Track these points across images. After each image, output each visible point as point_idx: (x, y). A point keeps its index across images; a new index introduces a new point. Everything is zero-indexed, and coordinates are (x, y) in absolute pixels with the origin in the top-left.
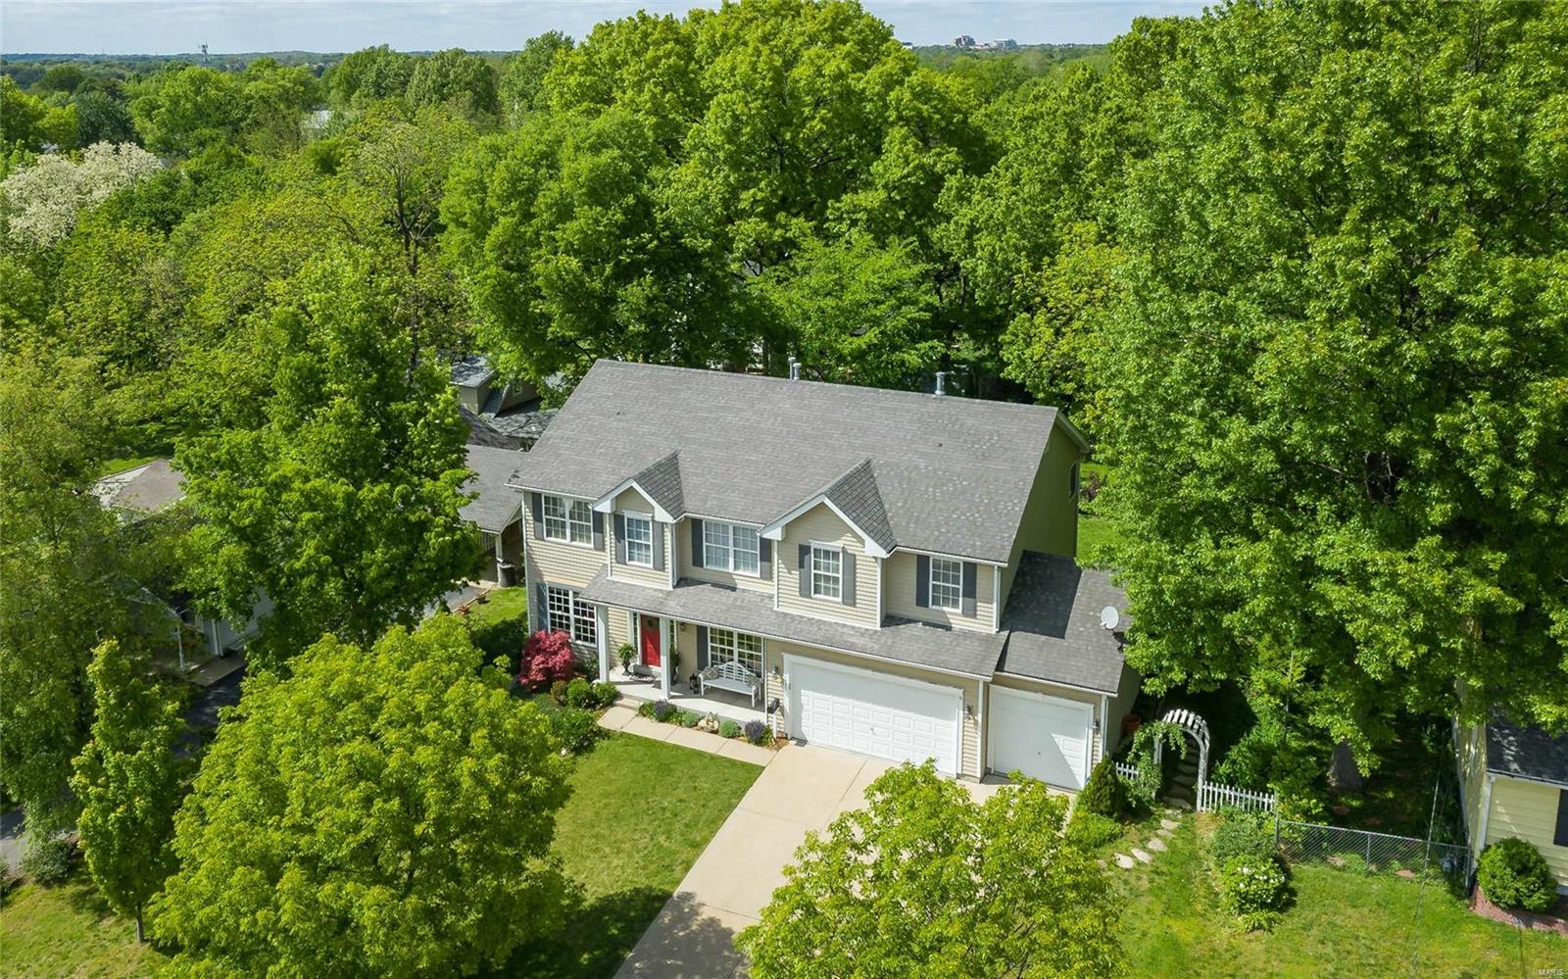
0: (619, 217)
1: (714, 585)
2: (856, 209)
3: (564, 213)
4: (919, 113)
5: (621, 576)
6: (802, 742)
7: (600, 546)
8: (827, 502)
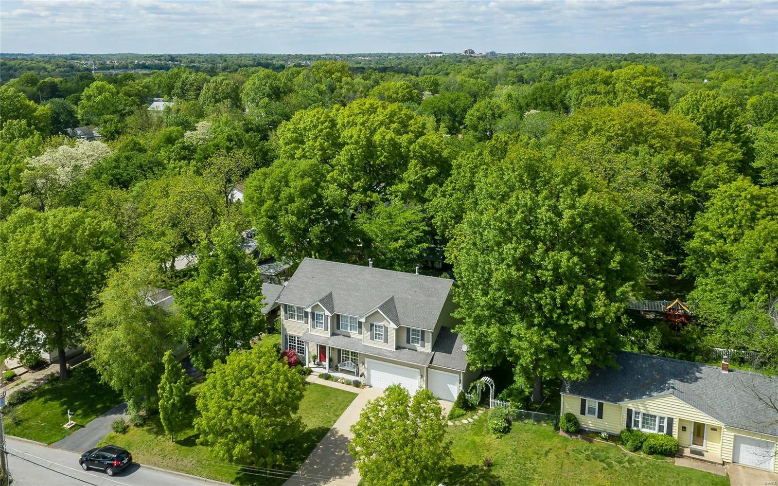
0: (311, 203)
1: (344, 336)
2: (398, 191)
3: (291, 200)
4: (422, 154)
5: (314, 332)
6: (371, 387)
7: (306, 322)
8: (379, 310)
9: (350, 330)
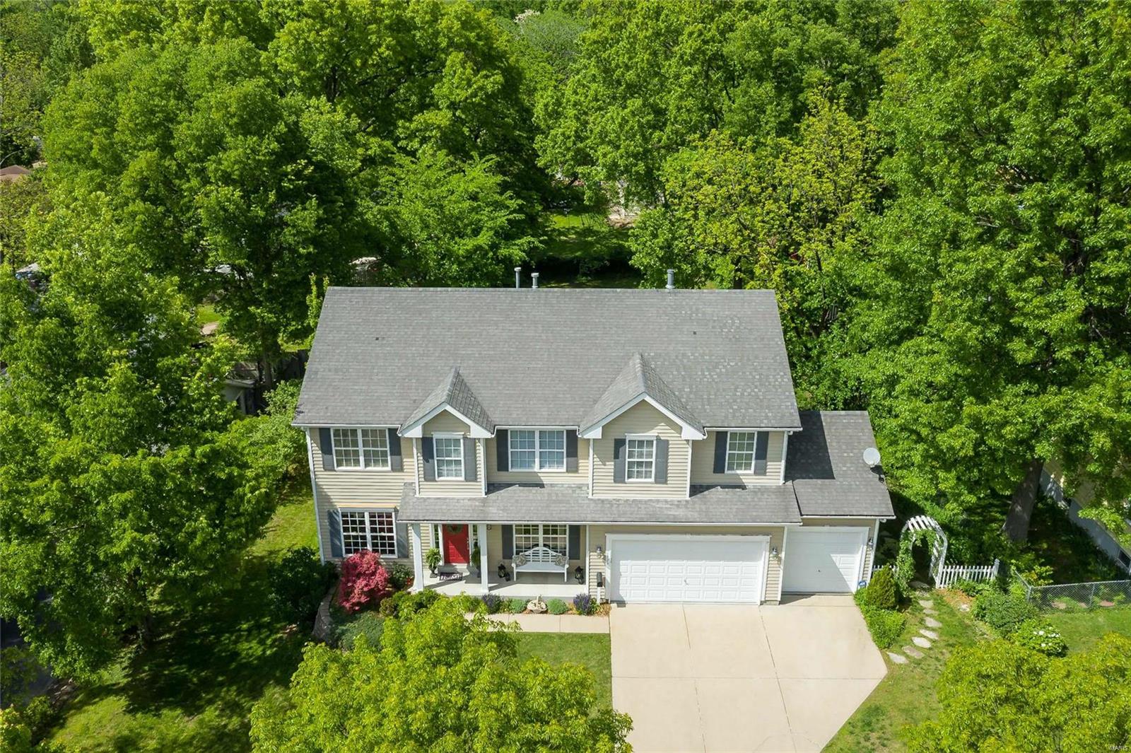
1: (522, 485)
2: (428, 127)
5: (430, 492)
6: (621, 603)
7: (398, 467)
8: (648, 399)
9: (541, 467)
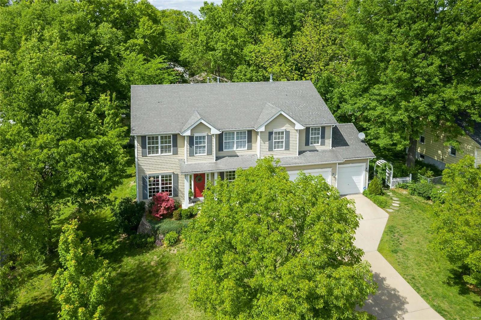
1: (229, 157)
2: (134, 45)
5: (191, 162)
7: (176, 153)
8: (283, 113)
9: (237, 148)
